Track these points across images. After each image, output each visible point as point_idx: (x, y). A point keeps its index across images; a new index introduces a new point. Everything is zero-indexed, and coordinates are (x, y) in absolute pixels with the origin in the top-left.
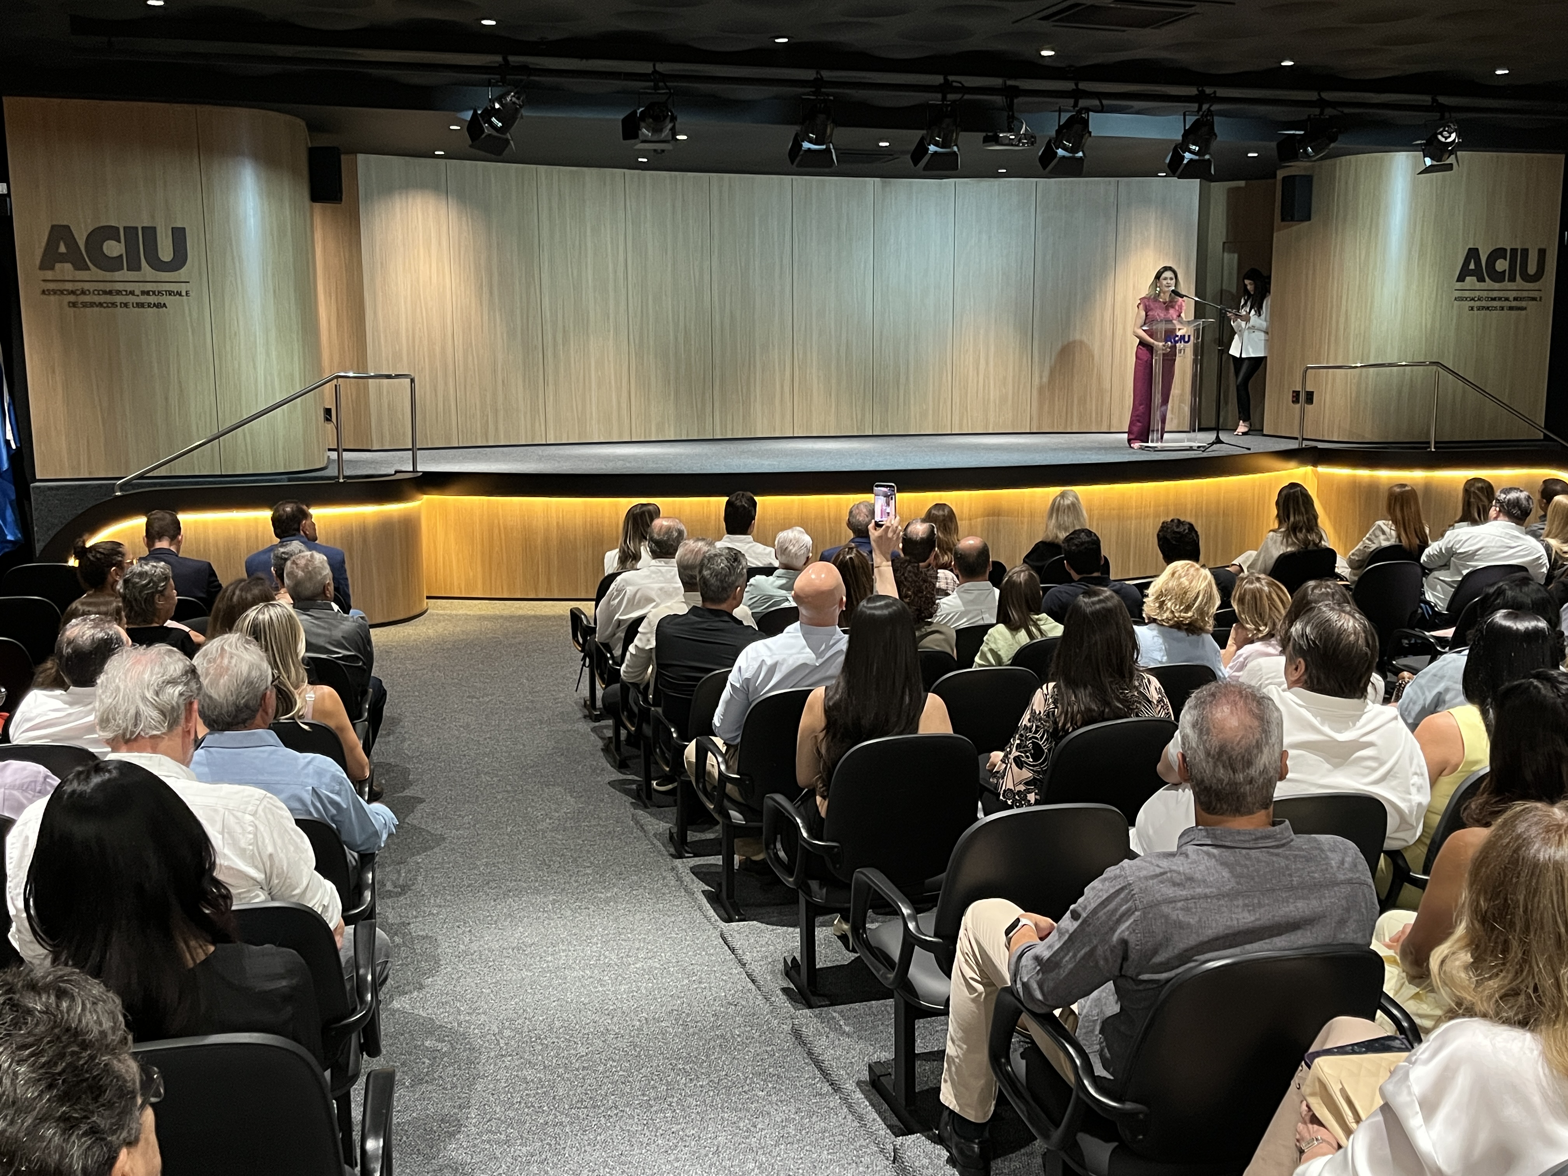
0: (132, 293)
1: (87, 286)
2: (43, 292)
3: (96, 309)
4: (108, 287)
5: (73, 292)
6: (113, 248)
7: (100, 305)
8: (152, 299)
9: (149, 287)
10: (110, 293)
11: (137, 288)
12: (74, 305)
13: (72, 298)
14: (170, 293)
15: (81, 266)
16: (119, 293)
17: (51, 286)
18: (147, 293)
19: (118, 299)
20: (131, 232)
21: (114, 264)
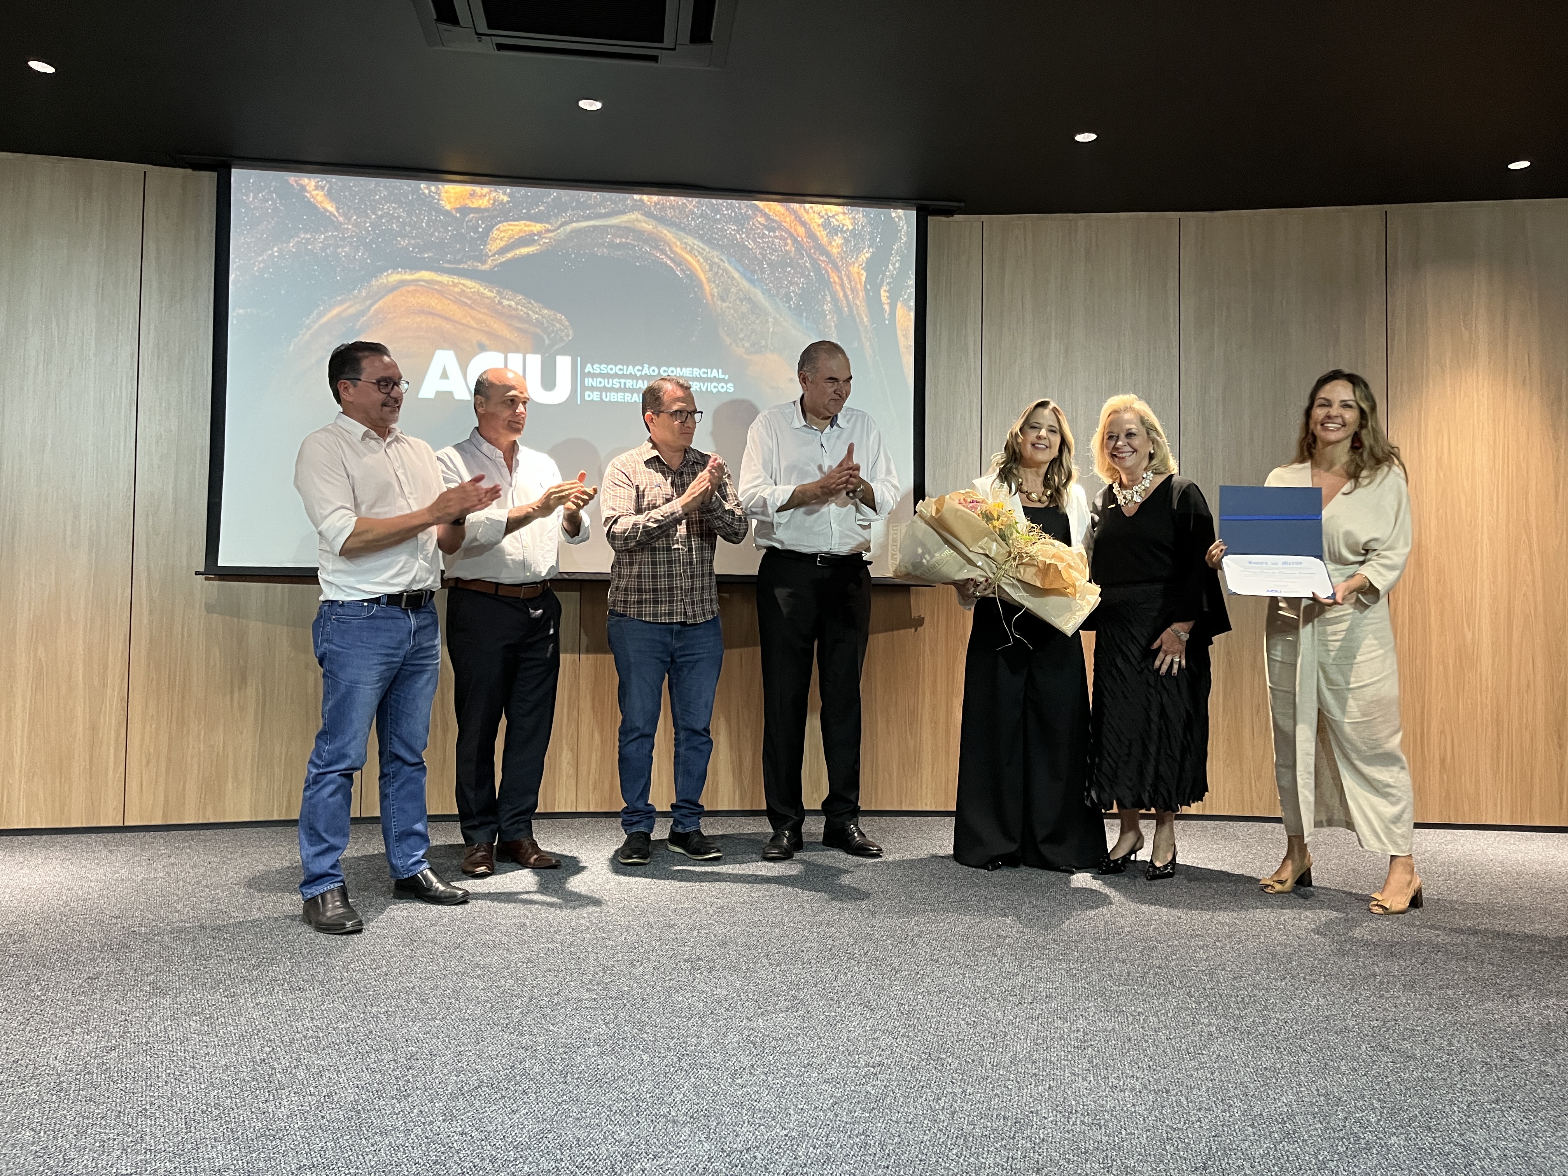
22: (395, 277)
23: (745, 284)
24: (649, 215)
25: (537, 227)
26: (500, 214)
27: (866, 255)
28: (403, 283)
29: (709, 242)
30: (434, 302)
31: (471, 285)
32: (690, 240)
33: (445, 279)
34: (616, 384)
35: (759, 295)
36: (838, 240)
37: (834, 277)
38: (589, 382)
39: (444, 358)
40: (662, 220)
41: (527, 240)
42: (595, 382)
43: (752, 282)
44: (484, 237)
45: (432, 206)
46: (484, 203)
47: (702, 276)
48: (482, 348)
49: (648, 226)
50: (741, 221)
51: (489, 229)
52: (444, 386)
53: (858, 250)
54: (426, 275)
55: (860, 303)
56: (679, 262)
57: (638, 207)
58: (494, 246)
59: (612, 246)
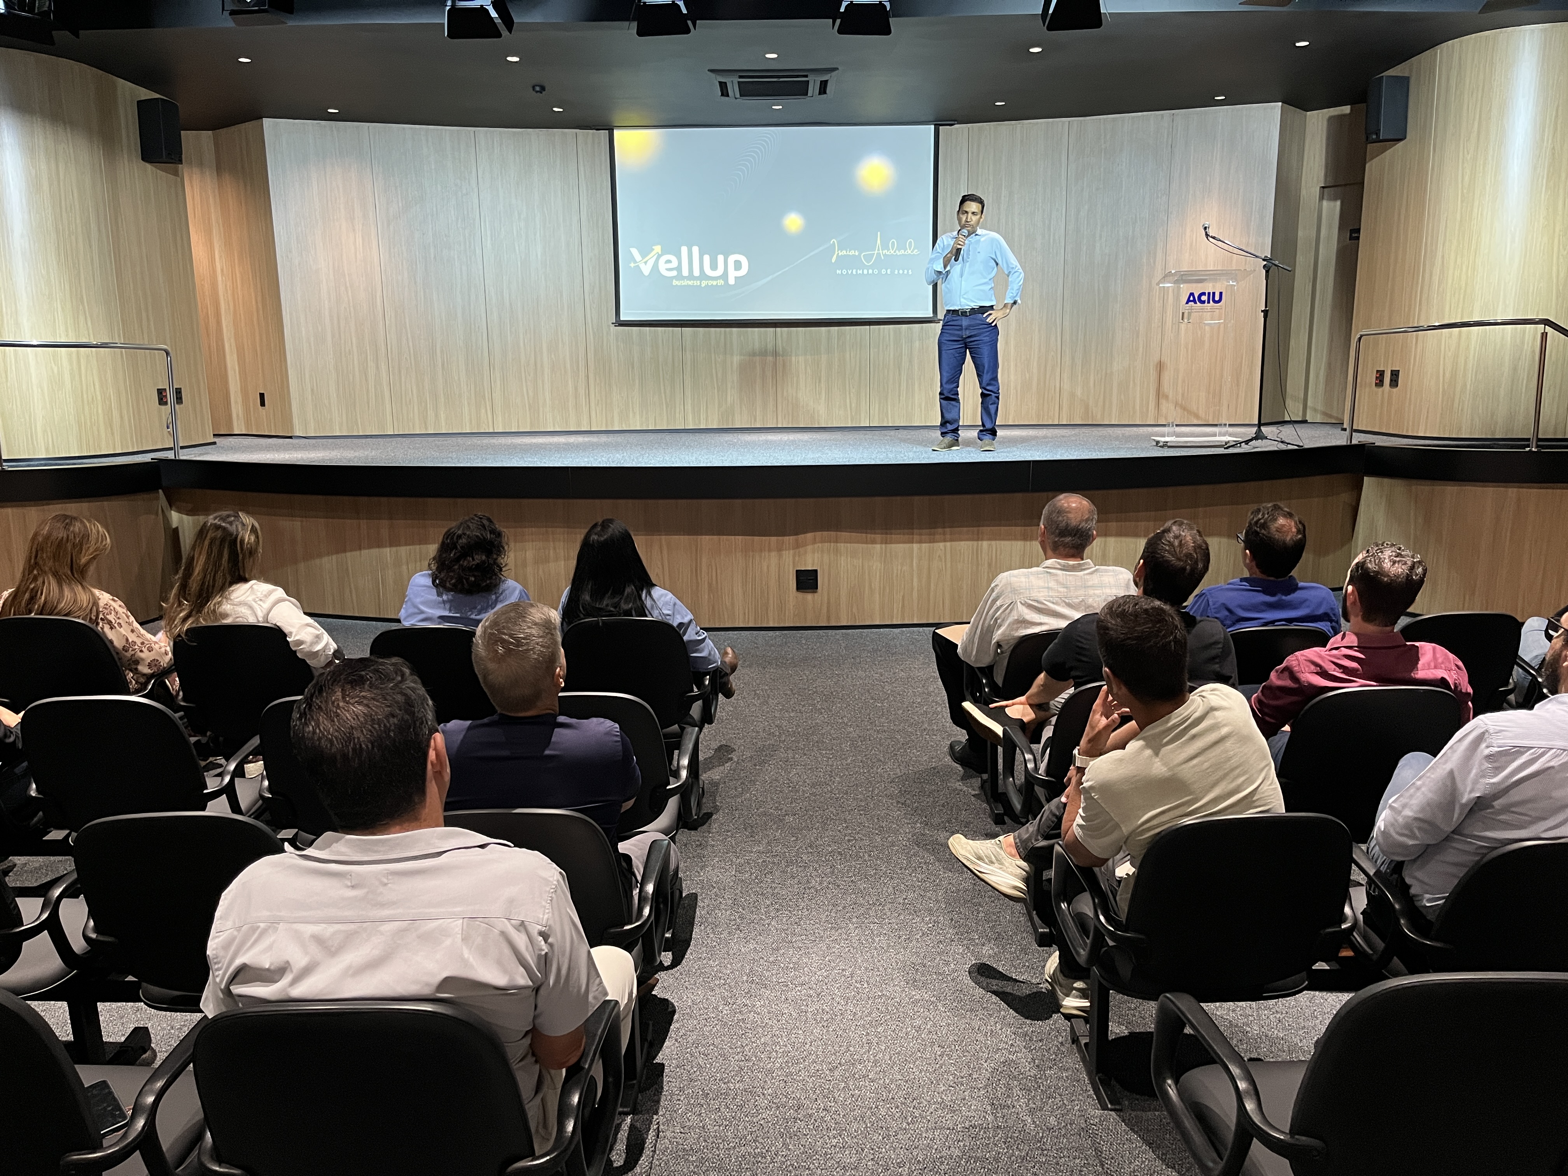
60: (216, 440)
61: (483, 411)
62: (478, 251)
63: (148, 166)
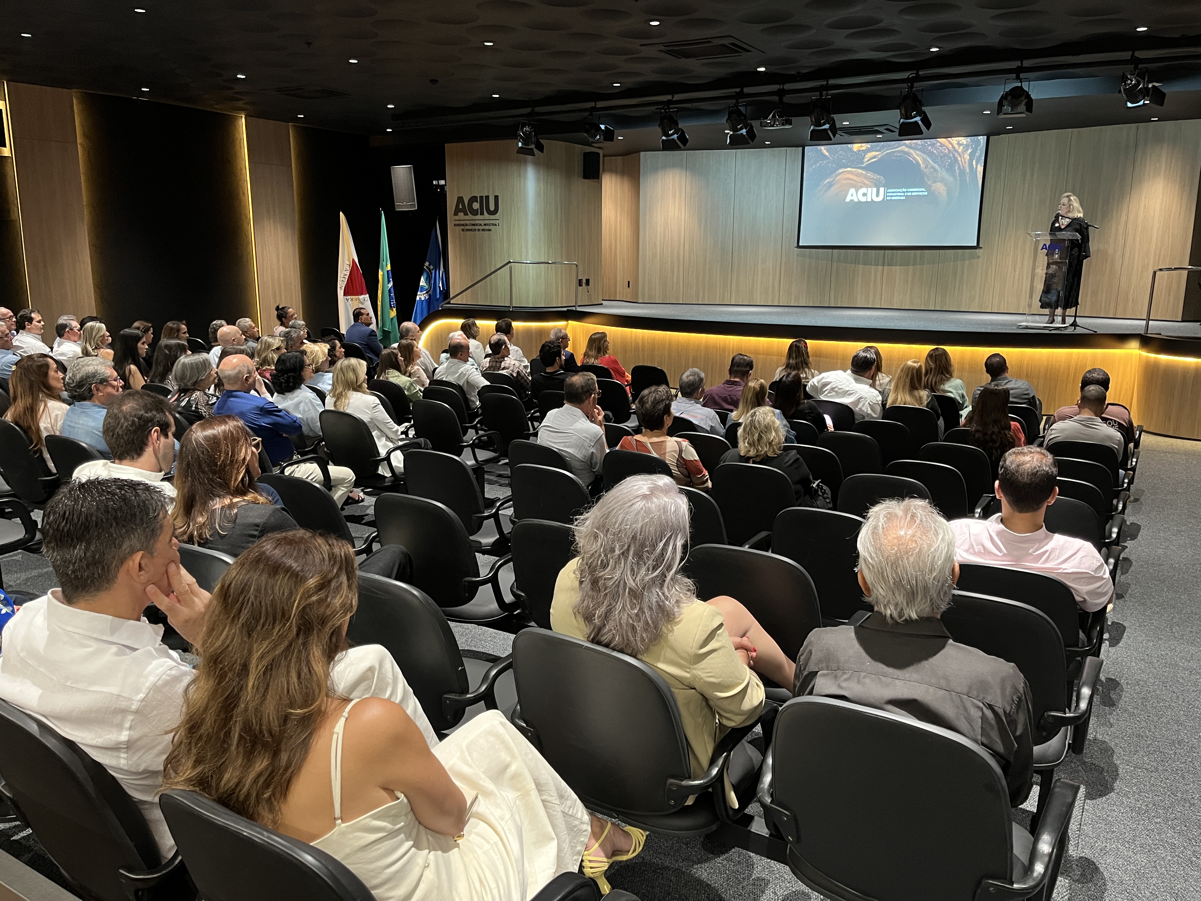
0: (481, 225)
1: (468, 222)
2: (455, 225)
3: (470, 232)
4: (474, 222)
5: (463, 225)
6: (476, 206)
7: (471, 230)
8: (487, 227)
9: (487, 222)
10: (474, 225)
11: (483, 222)
12: (463, 230)
13: (463, 227)
14: (493, 224)
15: (466, 214)
16: (477, 225)
17: (457, 222)
18: (485, 225)
19: (477, 228)
20: (481, 197)
21: (475, 213)
22: (841, 171)
23: (933, 163)
24: (907, 146)
25: (877, 153)
26: (868, 150)
27: (970, 151)
28: (843, 172)
29: (924, 153)
30: (851, 176)
31: (860, 171)
32: (918, 152)
33: (853, 170)
34: (895, 194)
35: (936, 166)
36: (961, 147)
37: (959, 159)
38: (888, 194)
39: (852, 191)
40: (910, 147)
41: (874, 157)
42: (890, 194)
43: (935, 163)
44: (863, 158)
45: (851, 150)
46: (864, 148)
47: (920, 162)
48: (861, 187)
49: (906, 149)
50: (933, 145)
51: (865, 155)
52: (852, 198)
53: (967, 150)
54: (849, 169)
55: (967, 166)
56: (914, 158)
57: (905, 144)
58: (866, 160)
59: (897, 156)
60: (603, 302)
61: (726, 293)
62: (732, 212)
63: (586, 180)
